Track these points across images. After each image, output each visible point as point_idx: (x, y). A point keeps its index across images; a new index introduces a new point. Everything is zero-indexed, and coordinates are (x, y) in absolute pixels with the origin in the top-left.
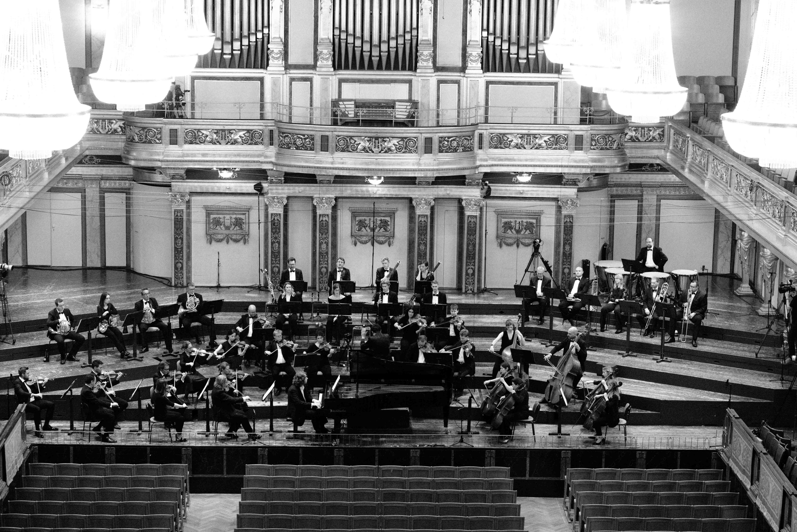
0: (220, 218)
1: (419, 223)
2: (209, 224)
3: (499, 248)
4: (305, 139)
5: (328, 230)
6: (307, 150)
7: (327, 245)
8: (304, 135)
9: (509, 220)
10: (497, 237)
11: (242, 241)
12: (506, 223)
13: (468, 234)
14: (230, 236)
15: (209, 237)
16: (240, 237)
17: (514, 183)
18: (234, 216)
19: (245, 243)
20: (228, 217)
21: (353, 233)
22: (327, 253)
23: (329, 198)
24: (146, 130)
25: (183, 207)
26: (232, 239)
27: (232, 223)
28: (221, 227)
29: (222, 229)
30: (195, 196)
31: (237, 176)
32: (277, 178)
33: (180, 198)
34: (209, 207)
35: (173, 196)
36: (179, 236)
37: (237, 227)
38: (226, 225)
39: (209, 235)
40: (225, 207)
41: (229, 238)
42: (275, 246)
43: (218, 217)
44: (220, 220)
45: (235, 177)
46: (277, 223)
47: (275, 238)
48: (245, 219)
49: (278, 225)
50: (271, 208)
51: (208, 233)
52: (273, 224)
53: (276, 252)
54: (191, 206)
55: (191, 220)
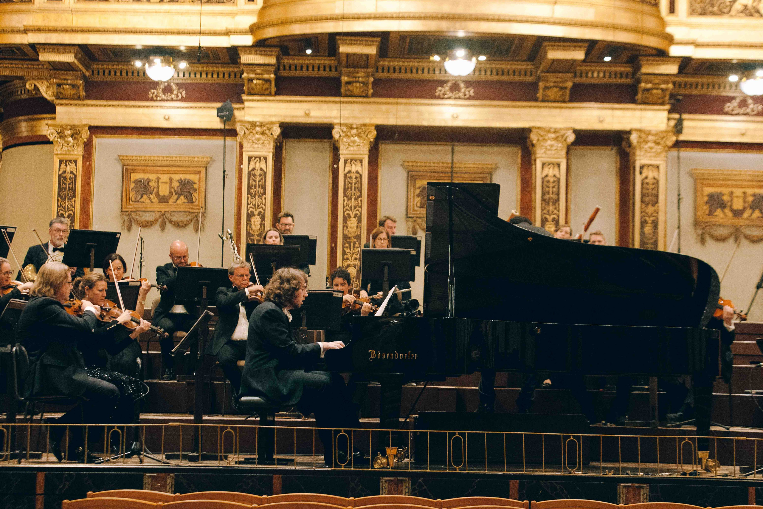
0: (149, 180)
1: (543, 179)
2: (128, 192)
3: (699, 244)
5: (360, 190)
7: (359, 221)
9: (718, 190)
10: (696, 223)
11: (191, 226)
12: (711, 197)
13: (642, 202)
14: (168, 215)
15: (126, 218)
16: (189, 218)
17: (727, 113)
18: (176, 177)
19: (196, 230)
20: (165, 178)
21: (411, 211)
22: (358, 237)
23: (365, 125)
25: (78, 152)
26: (171, 222)
27: (173, 190)
28: (152, 197)
29: (152, 202)
30: (103, 135)
31: (184, 96)
32: (260, 74)
33: (72, 136)
34: (130, 158)
35: (58, 133)
36: (67, 213)
37: (182, 197)
38: (161, 193)
39: (127, 214)
40: (161, 159)
41: (166, 220)
42: (255, 222)
43: (146, 178)
44: (150, 184)
45: (180, 97)
46: (260, 175)
47: (255, 205)
48: (198, 182)
49: (262, 179)
50: (249, 145)
51: (125, 208)
52: (252, 179)
53: (256, 233)
54: (93, 156)
55: (92, 184)
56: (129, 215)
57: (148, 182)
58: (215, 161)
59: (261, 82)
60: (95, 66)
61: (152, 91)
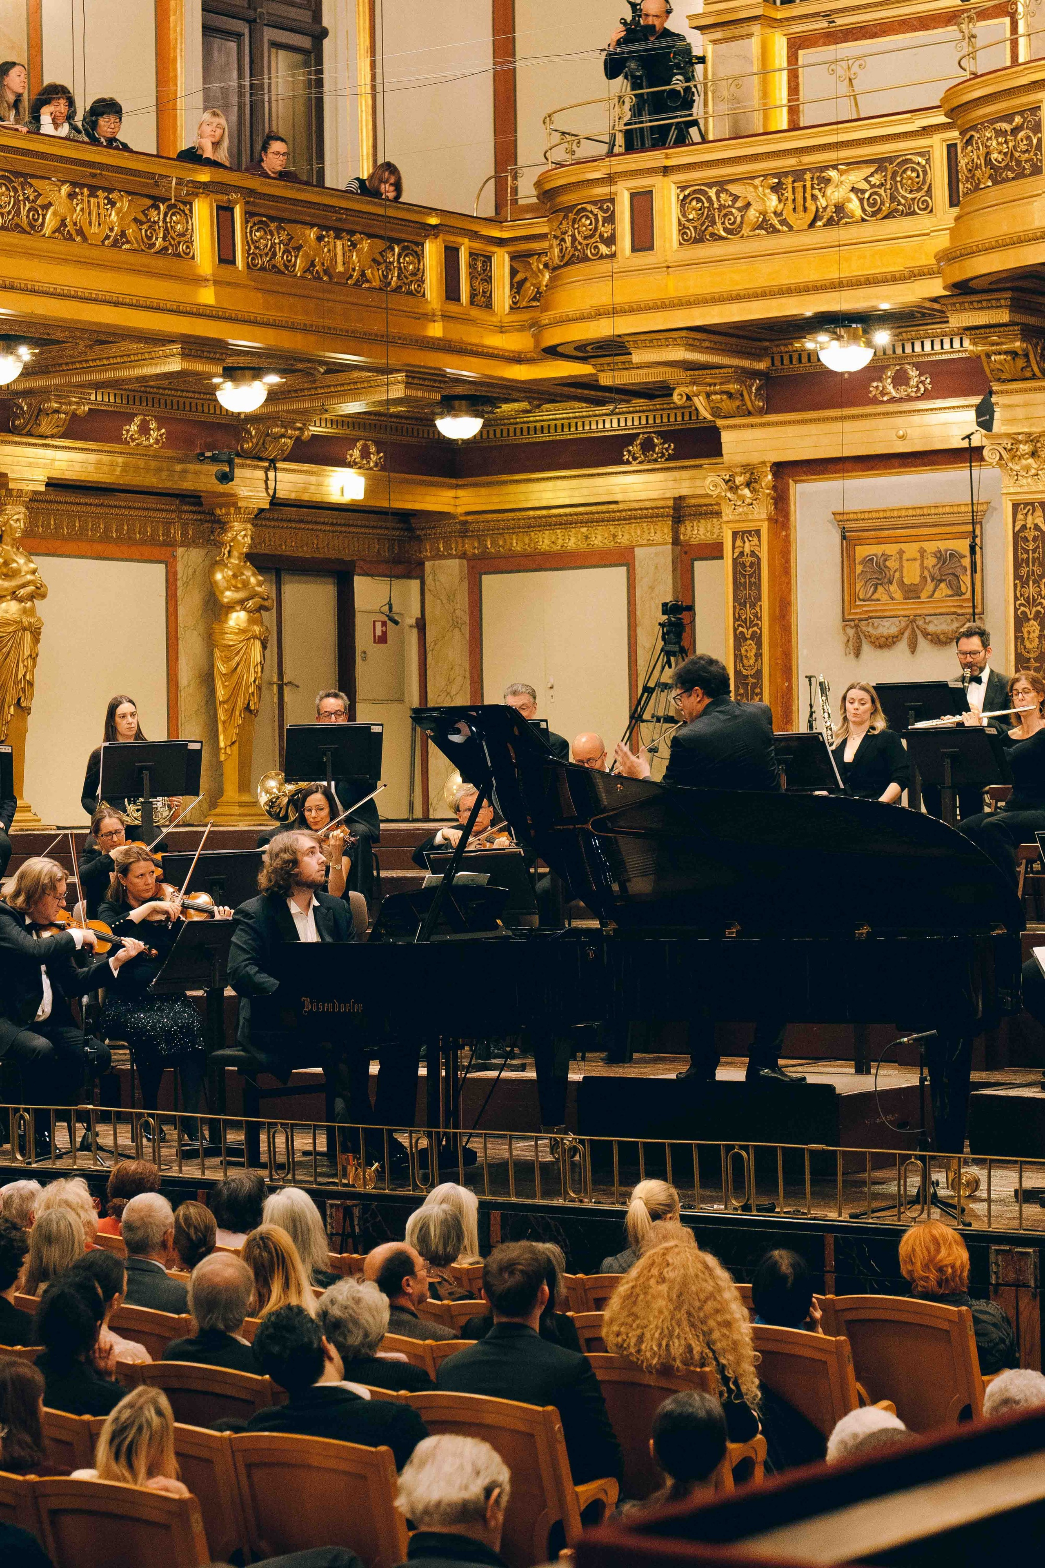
0: (886, 557)
2: (852, 584)
4: (1015, 131)
6: (1021, 175)
8: (1009, 118)
14: (920, 622)
15: (851, 632)
16: (955, 625)
18: (931, 547)
20: (911, 550)
24: (571, 216)
25: (762, 514)
26: (926, 634)
27: (926, 573)
28: (893, 588)
29: (892, 599)
30: (805, 478)
31: (929, 387)
32: (998, 344)
33: (748, 485)
34: (852, 516)
35: (727, 482)
36: (751, 631)
37: (943, 585)
38: (906, 581)
39: (852, 624)
40: (903, 513)
41: (918, 632)
42: (1029, 633)
43: (880, 554)
44: (887, 563)
45: (922, 389)
46: (1035, 539)
47: (1027, 600)
48: (968, 554)
49: (1038, 547)
50: (1012, 481)
51: (849, 614)
52: (1022, 548)
53: (1032, 655)
54: (792, 518)
55: (793, 571)
56: (857, 626)
57: (885, 560)
58: (995, 509)
59: (1002, 357)
60: (775, 349)
61: (875, 384)
